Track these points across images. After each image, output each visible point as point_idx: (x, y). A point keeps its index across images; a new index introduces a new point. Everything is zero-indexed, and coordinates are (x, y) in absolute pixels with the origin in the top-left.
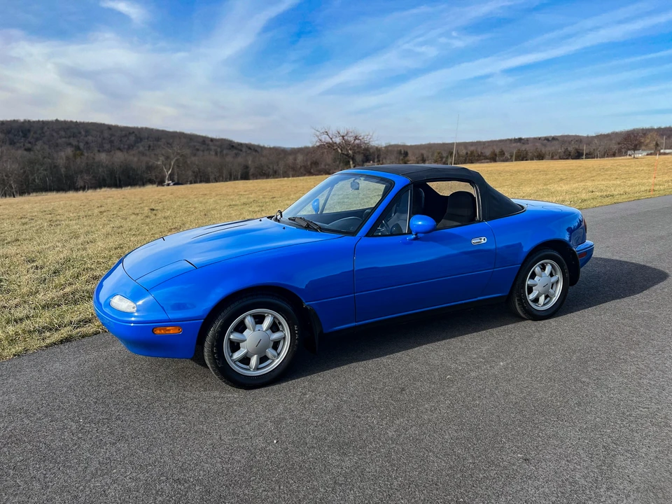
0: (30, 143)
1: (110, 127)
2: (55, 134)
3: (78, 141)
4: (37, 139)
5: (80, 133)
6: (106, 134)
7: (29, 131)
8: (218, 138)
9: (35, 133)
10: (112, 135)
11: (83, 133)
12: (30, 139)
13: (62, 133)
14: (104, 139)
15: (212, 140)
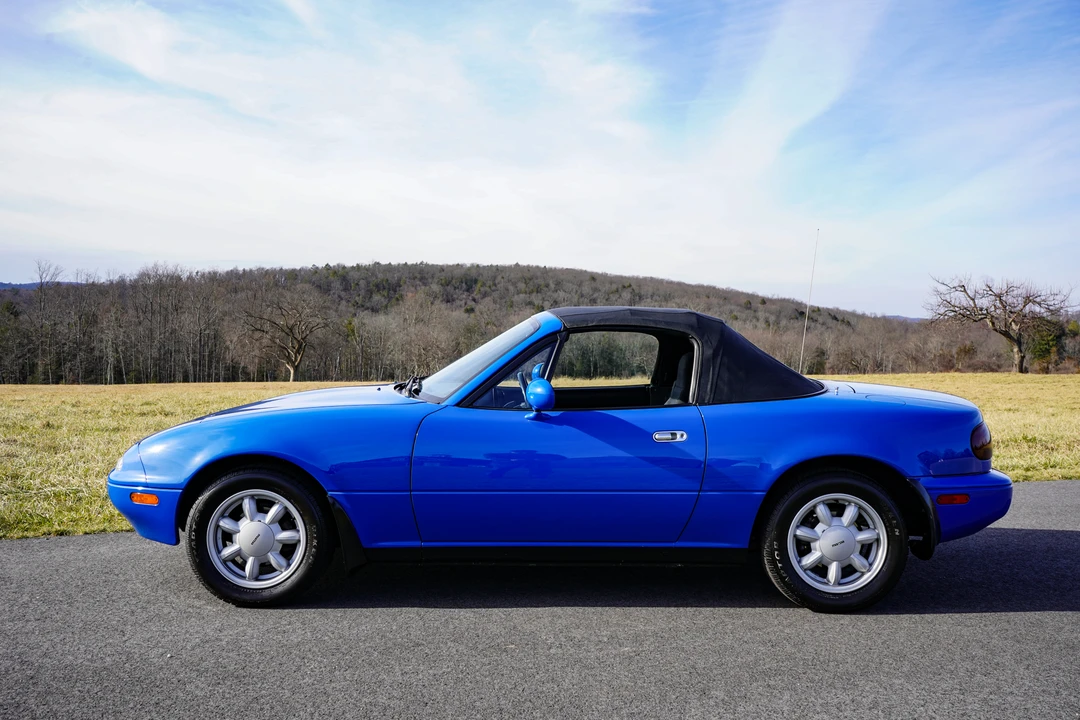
0: (474, 300)
1: (593, 277)
2: (511, 288)
3: (543, 299)
4: (485, 295)
5: (547, 286)
6: (586, 289)
7: (476, 281)
8: (775, 297)
9: (484, 285)
10: (596, 290)
11: (552, 286)
12: (476, 295)
13: (522, 286)
14: (582, 296)
15: (764, 301)
